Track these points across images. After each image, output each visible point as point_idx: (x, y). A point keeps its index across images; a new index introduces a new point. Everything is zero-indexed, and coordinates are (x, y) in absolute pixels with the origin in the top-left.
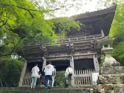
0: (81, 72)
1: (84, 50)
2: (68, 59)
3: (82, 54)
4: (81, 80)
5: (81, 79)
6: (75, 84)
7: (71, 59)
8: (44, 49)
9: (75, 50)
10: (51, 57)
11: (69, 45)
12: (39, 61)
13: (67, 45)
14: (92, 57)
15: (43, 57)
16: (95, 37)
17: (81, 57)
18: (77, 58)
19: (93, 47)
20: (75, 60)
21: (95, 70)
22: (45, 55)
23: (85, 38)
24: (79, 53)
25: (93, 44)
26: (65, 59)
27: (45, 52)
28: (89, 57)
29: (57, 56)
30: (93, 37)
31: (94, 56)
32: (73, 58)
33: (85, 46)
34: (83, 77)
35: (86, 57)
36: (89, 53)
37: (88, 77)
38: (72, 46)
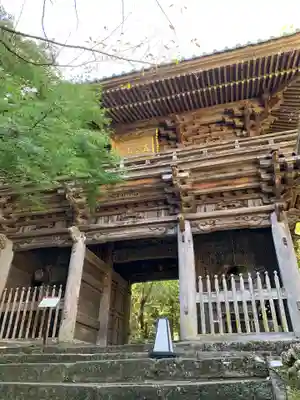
0: (224, 281)
1: (233, 193)
2: (171, 232)
3: (227, 211)
4: (224, 317)
5: (223, 310)
6: (200, 332)
7: (183, 230)
8: (77, 196)
9: (198, 197)
10: (106, 225)
11: (175, 175)
12: (59, 242)
13: (165, 177)
14: (265, 223)
15: (71, 229)
16: (276, 141)
17: (221, 224)
18: (206, 227)
19: (271, 183)
20: (195, 237)
21: (279, 274)
22: (80, 220)
23: (238, 147)
24: (213, 207)
25: (270, 170)
26: (158, 232)
27: (81, 206)
28: (252, 223)
29: (129, 222)
30: (267, 143)
31: (274, 216)
32: (192, 226)
33: (235, 178)
34: (231, 304)
35: (242, 223)
36: (253, 206)
37: (254, 304)
38: (186, 178)
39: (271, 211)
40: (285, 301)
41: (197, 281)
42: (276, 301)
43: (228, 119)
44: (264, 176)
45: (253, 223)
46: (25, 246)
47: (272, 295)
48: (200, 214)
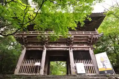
1: (81, 43)
2: (68, 49)
3: (80, 46)
7: (71, 49)
8: (46, 38)
9: (74, 42)
10: (52, 46)
11: (71, 37)
12: (39, 49)
13: (68, 37)
14: (88, 50)
15: (44, 46)
16: (91, 33)
17: (79, 49)
18: (76, 49)
19: (90, 42)
20: (73, 51)
22: (46, 45)
24: (77, 45)
25: (90, 39)
26: (65, 49)
27: (46, 41)
29: (58, 46)
30: (89, 33)
32: (73, 49)
33: (83, 39)
35: (83, 49)
36: (85, 46)
37: (87, 67)
38: (73, 38)
39: (89, 47)
40: (94, 66)
41: (74, 61)
42: (92, 67)
43: (79, 28)
44: (89, 40)
45: (86, 49)
46: (30, 49)
47: (91, 65)
48: (74, 46)
